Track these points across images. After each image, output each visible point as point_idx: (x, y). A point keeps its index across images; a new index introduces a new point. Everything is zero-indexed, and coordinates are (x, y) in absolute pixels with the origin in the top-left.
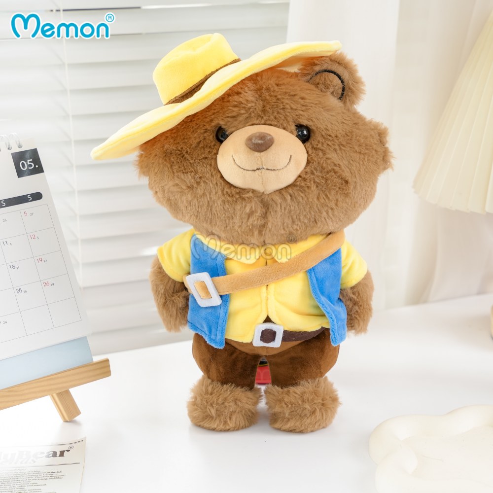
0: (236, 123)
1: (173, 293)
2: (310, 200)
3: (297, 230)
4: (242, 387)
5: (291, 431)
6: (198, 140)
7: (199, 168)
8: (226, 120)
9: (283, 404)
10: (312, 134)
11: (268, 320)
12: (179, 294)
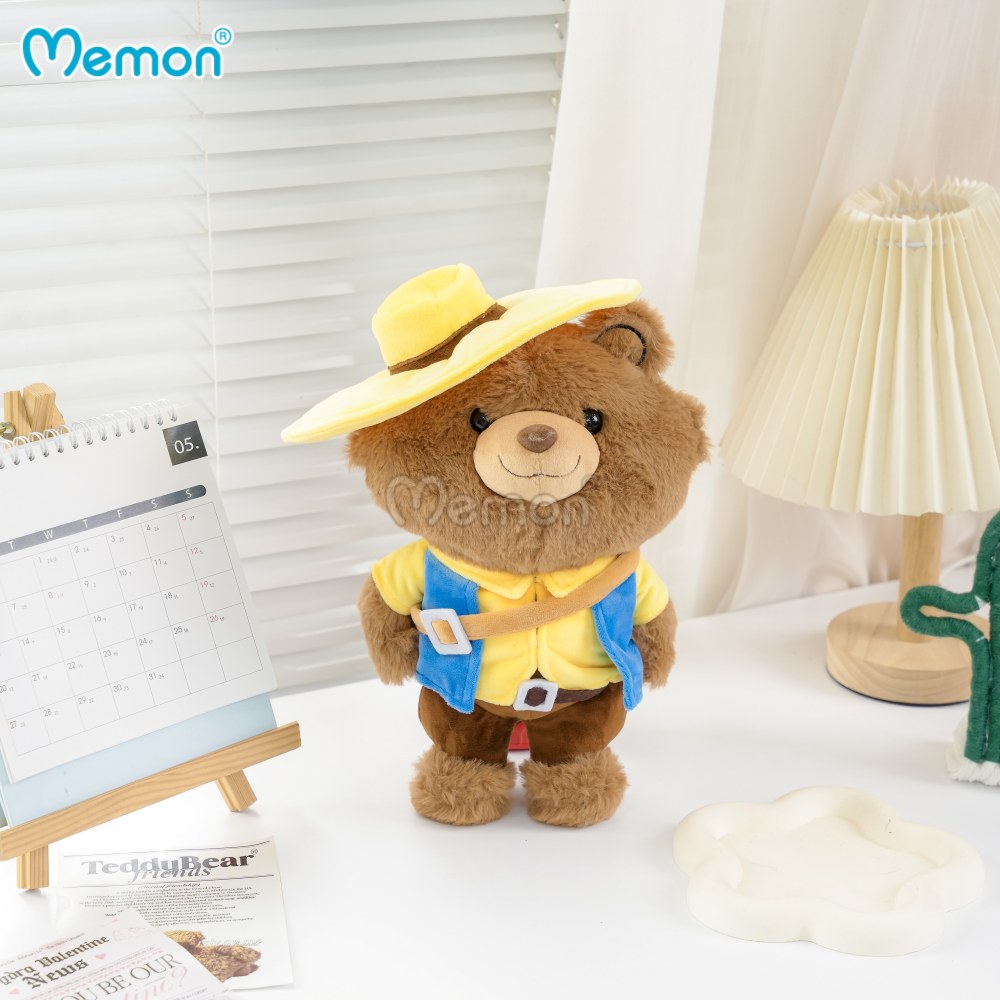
0: (501, 406)
1: (396, 631)
2: (603, 514)
3: (582, 554)
4: (492, 764)
5: (562, 825)
6: (445, 427)
7: (448, 469)
8: (487, 401)
9: (552, 789)
10: (605, 422)
11: (537, 675)
12: (404, 634)
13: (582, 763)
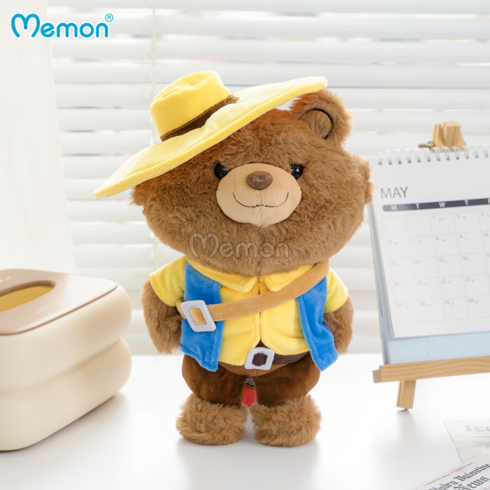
0: (235, 160)
1: (166, 317)
4: (231, 406)
6: (197, 176)
7: (199, 203)
8: (225, 157)
9: (271, 423)
11: (261, 345)
12: (172, 318)
13: (292, 405)
